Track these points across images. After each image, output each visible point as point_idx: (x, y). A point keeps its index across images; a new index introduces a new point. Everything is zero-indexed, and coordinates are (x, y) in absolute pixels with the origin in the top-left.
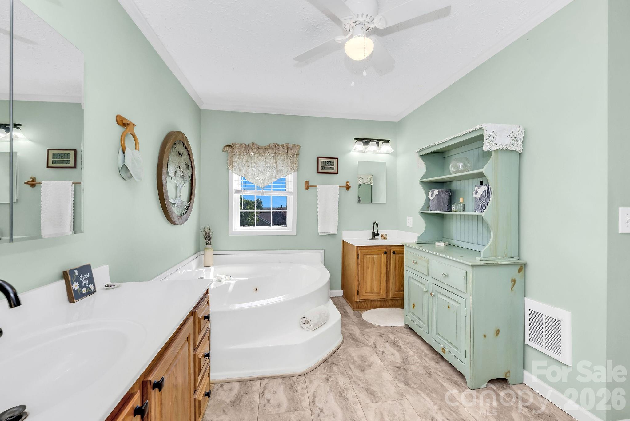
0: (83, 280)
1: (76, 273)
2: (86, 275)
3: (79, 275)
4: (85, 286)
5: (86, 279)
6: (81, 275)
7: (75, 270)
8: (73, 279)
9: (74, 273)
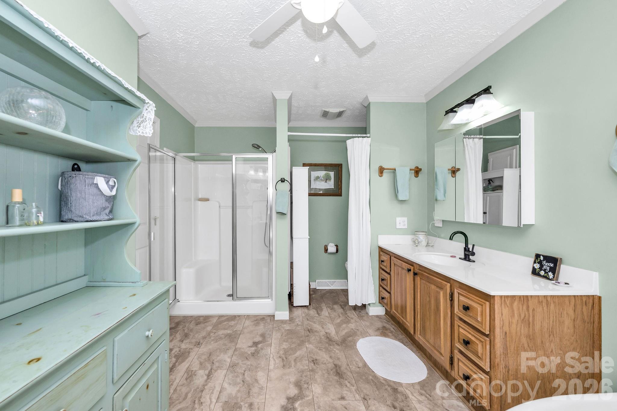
0: (545, 266)
1: (542, 258)
2: (549, 264)
3: (544, 260)
4: (545, 270)
5: (548, 266)
6: (545, 262)
7: (541, 256)
8: (536, 260)
9: (540, 257)
